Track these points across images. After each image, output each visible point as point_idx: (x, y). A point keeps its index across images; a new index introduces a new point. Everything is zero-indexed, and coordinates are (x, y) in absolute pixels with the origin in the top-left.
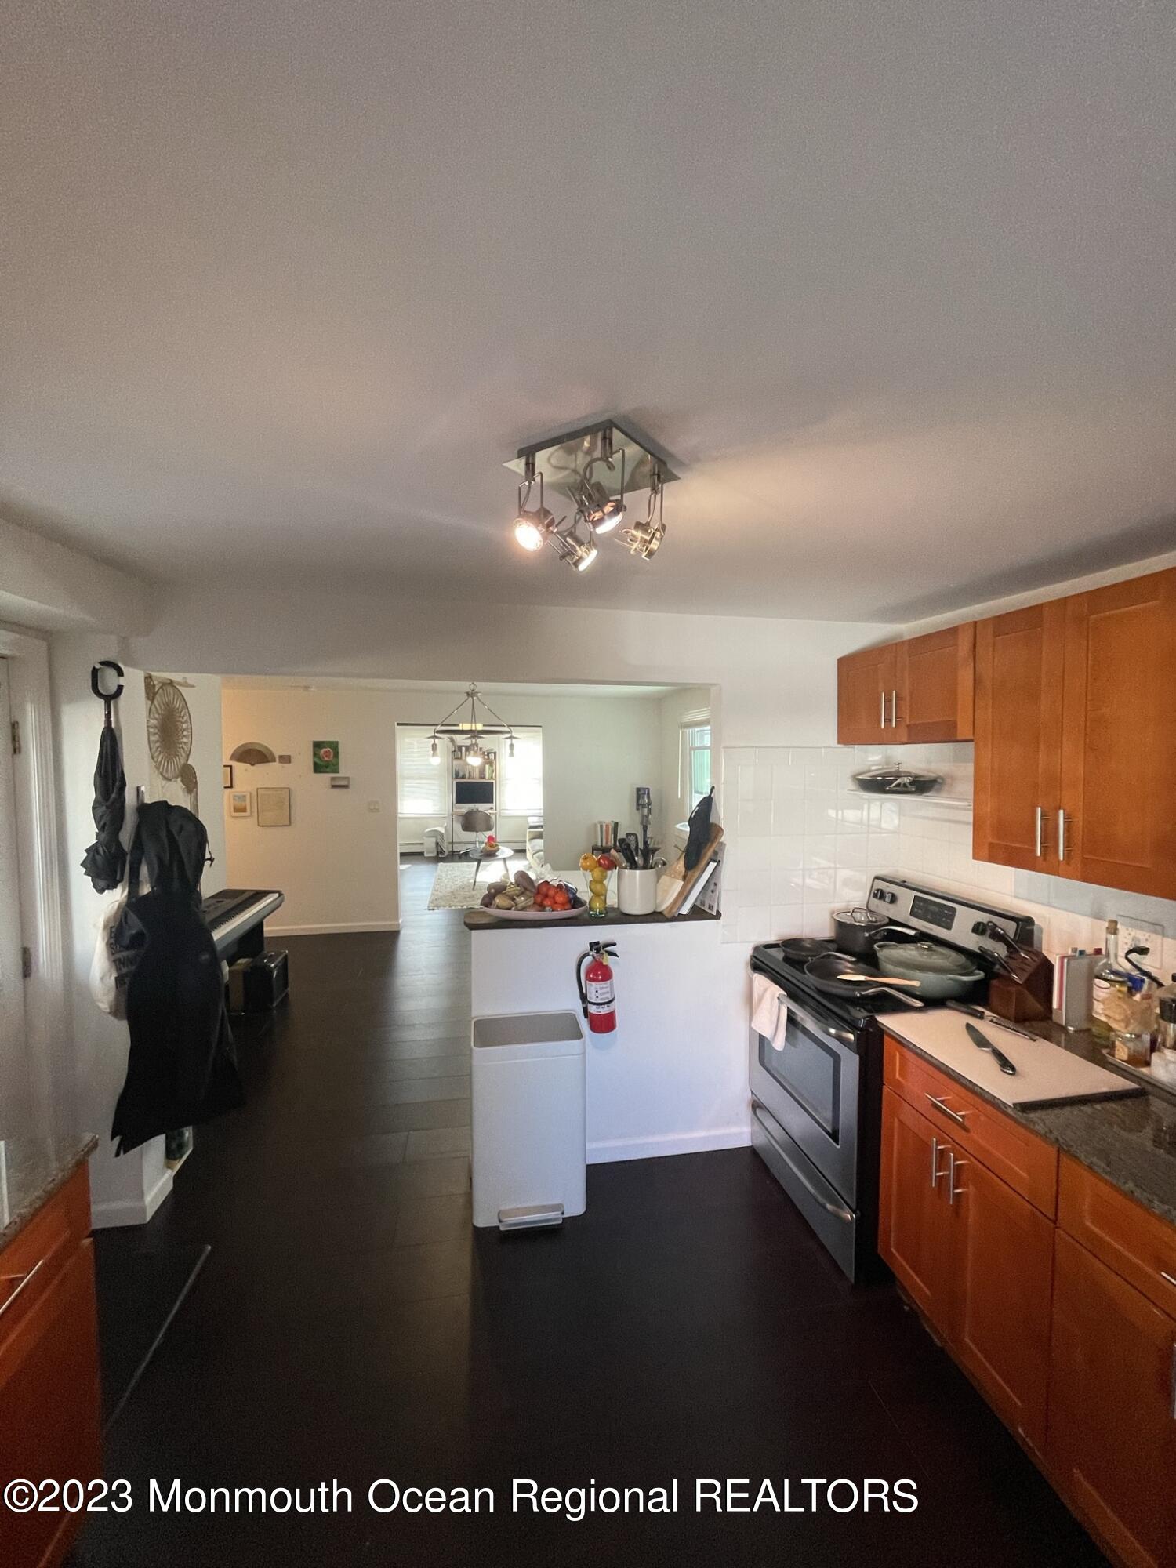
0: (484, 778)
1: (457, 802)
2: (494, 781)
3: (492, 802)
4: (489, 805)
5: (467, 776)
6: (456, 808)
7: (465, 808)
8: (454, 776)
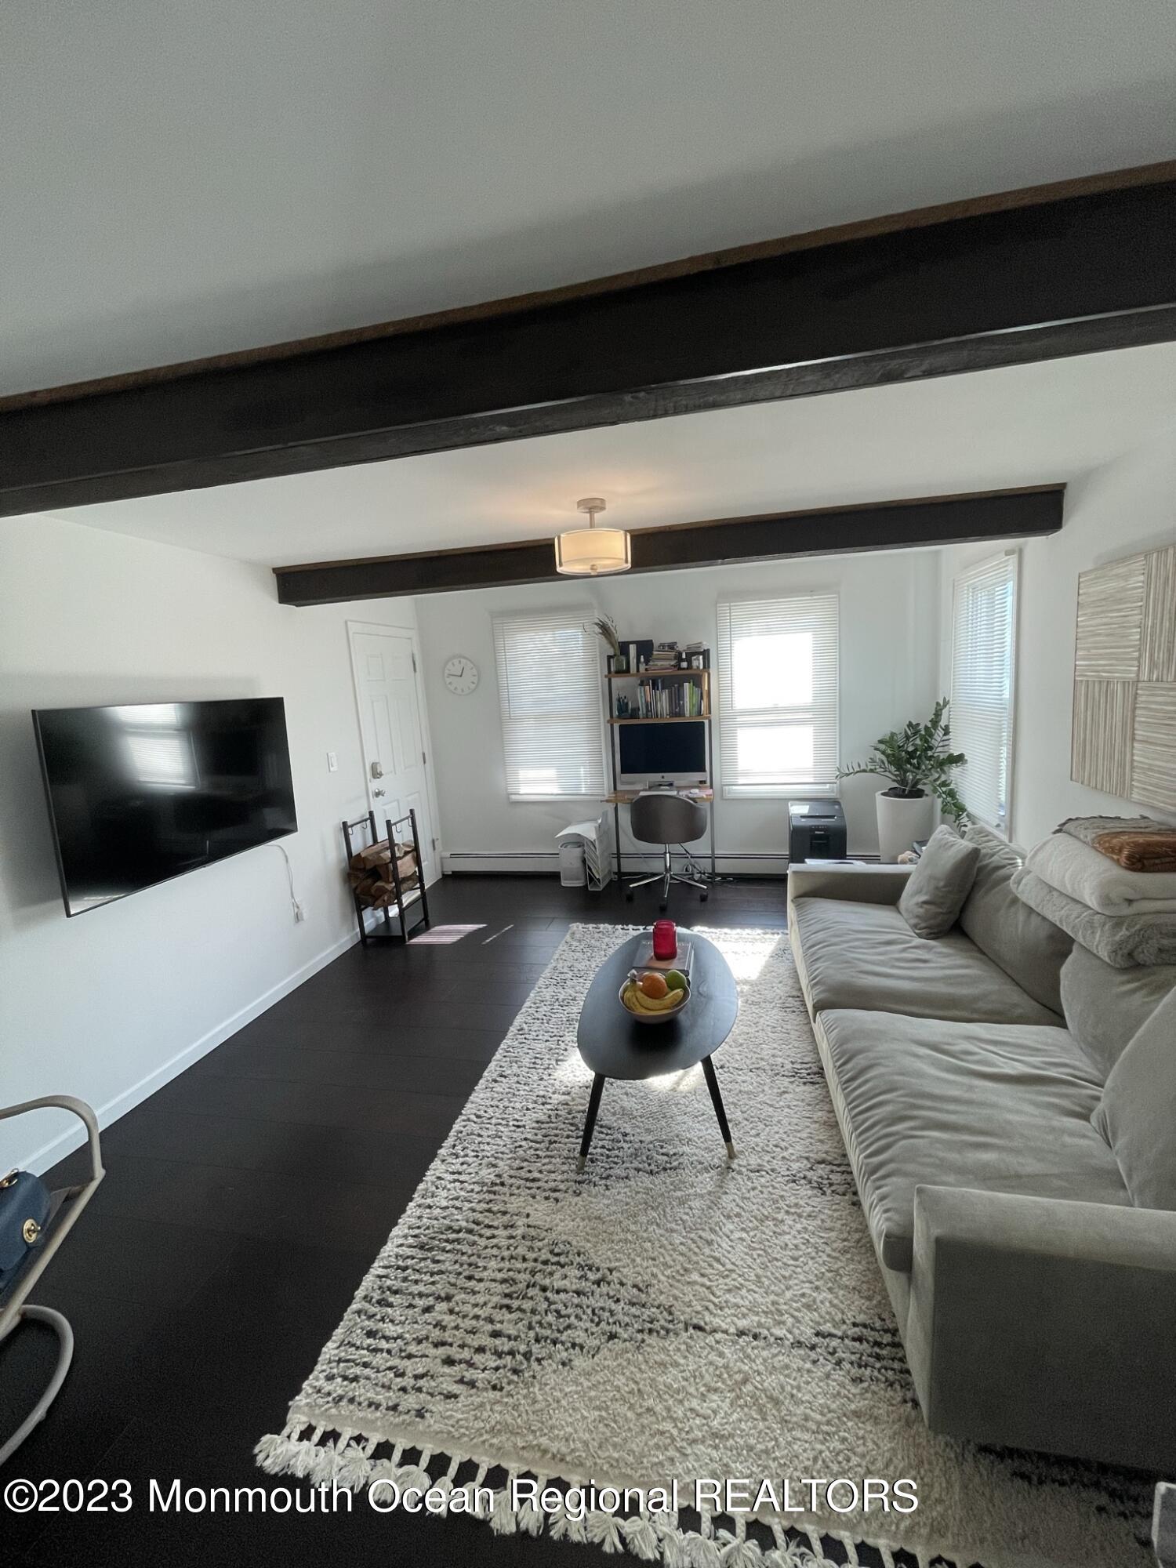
0: (681, 714)
1: (623, 771)
2: (706, 722)
3: (704, 770)
4: (696, 777)
5: (642, 711)
6: (623, 783)
7: (642, 784)
8: (616, 713)
